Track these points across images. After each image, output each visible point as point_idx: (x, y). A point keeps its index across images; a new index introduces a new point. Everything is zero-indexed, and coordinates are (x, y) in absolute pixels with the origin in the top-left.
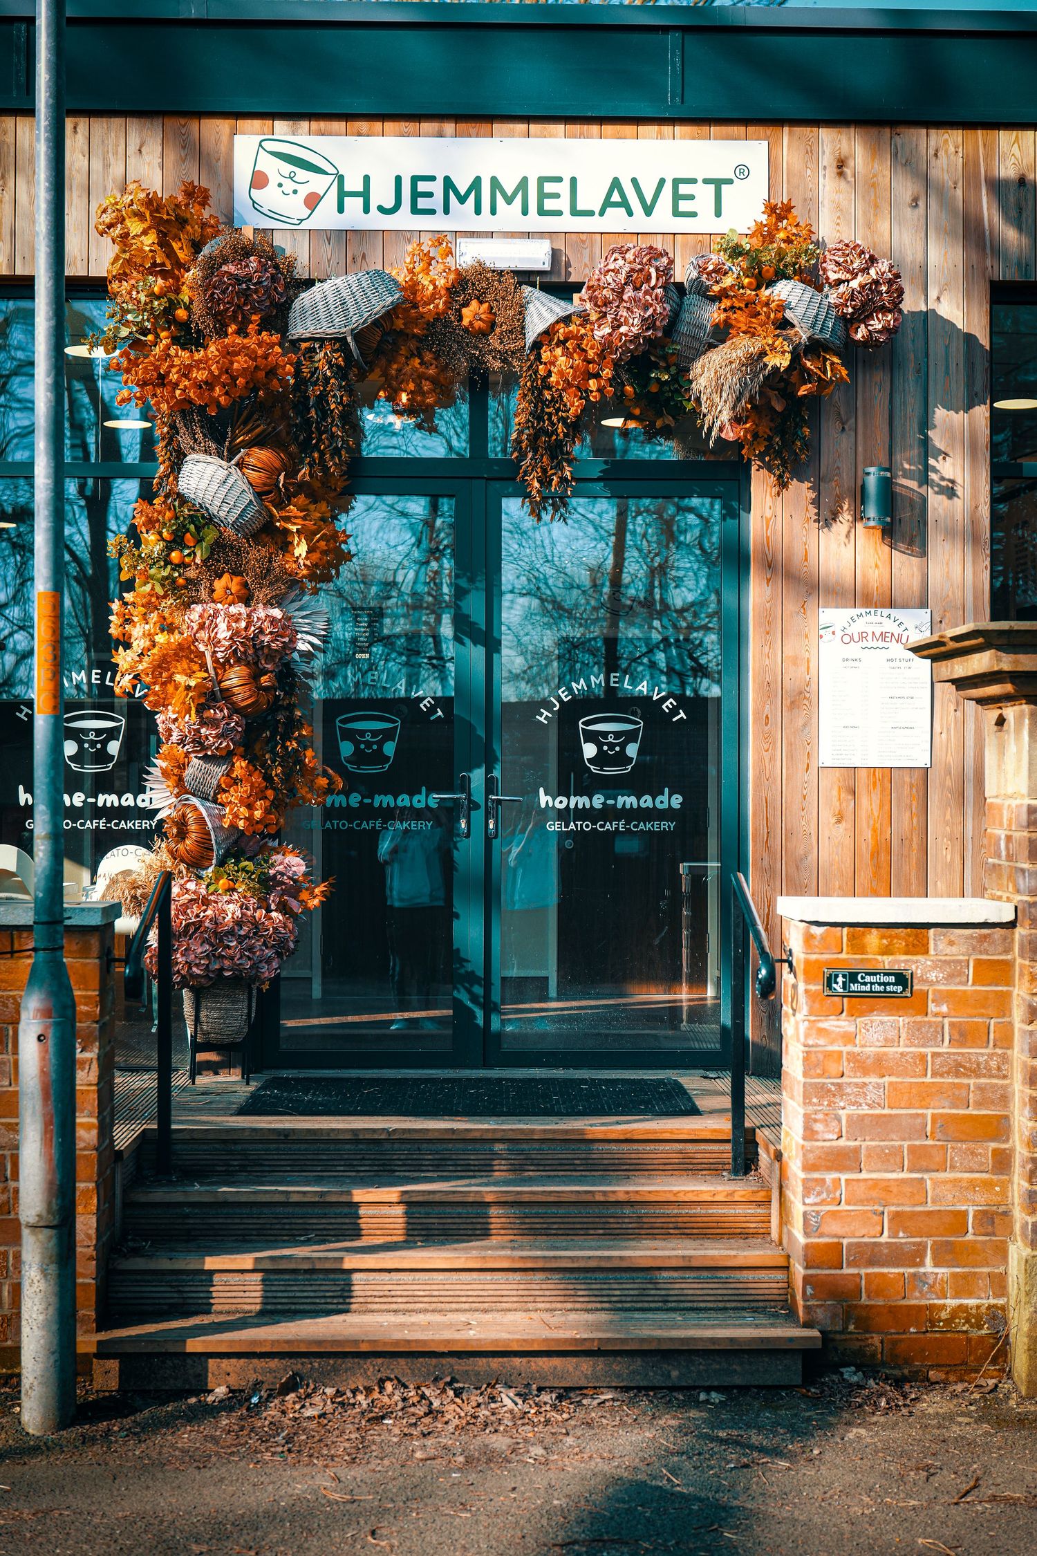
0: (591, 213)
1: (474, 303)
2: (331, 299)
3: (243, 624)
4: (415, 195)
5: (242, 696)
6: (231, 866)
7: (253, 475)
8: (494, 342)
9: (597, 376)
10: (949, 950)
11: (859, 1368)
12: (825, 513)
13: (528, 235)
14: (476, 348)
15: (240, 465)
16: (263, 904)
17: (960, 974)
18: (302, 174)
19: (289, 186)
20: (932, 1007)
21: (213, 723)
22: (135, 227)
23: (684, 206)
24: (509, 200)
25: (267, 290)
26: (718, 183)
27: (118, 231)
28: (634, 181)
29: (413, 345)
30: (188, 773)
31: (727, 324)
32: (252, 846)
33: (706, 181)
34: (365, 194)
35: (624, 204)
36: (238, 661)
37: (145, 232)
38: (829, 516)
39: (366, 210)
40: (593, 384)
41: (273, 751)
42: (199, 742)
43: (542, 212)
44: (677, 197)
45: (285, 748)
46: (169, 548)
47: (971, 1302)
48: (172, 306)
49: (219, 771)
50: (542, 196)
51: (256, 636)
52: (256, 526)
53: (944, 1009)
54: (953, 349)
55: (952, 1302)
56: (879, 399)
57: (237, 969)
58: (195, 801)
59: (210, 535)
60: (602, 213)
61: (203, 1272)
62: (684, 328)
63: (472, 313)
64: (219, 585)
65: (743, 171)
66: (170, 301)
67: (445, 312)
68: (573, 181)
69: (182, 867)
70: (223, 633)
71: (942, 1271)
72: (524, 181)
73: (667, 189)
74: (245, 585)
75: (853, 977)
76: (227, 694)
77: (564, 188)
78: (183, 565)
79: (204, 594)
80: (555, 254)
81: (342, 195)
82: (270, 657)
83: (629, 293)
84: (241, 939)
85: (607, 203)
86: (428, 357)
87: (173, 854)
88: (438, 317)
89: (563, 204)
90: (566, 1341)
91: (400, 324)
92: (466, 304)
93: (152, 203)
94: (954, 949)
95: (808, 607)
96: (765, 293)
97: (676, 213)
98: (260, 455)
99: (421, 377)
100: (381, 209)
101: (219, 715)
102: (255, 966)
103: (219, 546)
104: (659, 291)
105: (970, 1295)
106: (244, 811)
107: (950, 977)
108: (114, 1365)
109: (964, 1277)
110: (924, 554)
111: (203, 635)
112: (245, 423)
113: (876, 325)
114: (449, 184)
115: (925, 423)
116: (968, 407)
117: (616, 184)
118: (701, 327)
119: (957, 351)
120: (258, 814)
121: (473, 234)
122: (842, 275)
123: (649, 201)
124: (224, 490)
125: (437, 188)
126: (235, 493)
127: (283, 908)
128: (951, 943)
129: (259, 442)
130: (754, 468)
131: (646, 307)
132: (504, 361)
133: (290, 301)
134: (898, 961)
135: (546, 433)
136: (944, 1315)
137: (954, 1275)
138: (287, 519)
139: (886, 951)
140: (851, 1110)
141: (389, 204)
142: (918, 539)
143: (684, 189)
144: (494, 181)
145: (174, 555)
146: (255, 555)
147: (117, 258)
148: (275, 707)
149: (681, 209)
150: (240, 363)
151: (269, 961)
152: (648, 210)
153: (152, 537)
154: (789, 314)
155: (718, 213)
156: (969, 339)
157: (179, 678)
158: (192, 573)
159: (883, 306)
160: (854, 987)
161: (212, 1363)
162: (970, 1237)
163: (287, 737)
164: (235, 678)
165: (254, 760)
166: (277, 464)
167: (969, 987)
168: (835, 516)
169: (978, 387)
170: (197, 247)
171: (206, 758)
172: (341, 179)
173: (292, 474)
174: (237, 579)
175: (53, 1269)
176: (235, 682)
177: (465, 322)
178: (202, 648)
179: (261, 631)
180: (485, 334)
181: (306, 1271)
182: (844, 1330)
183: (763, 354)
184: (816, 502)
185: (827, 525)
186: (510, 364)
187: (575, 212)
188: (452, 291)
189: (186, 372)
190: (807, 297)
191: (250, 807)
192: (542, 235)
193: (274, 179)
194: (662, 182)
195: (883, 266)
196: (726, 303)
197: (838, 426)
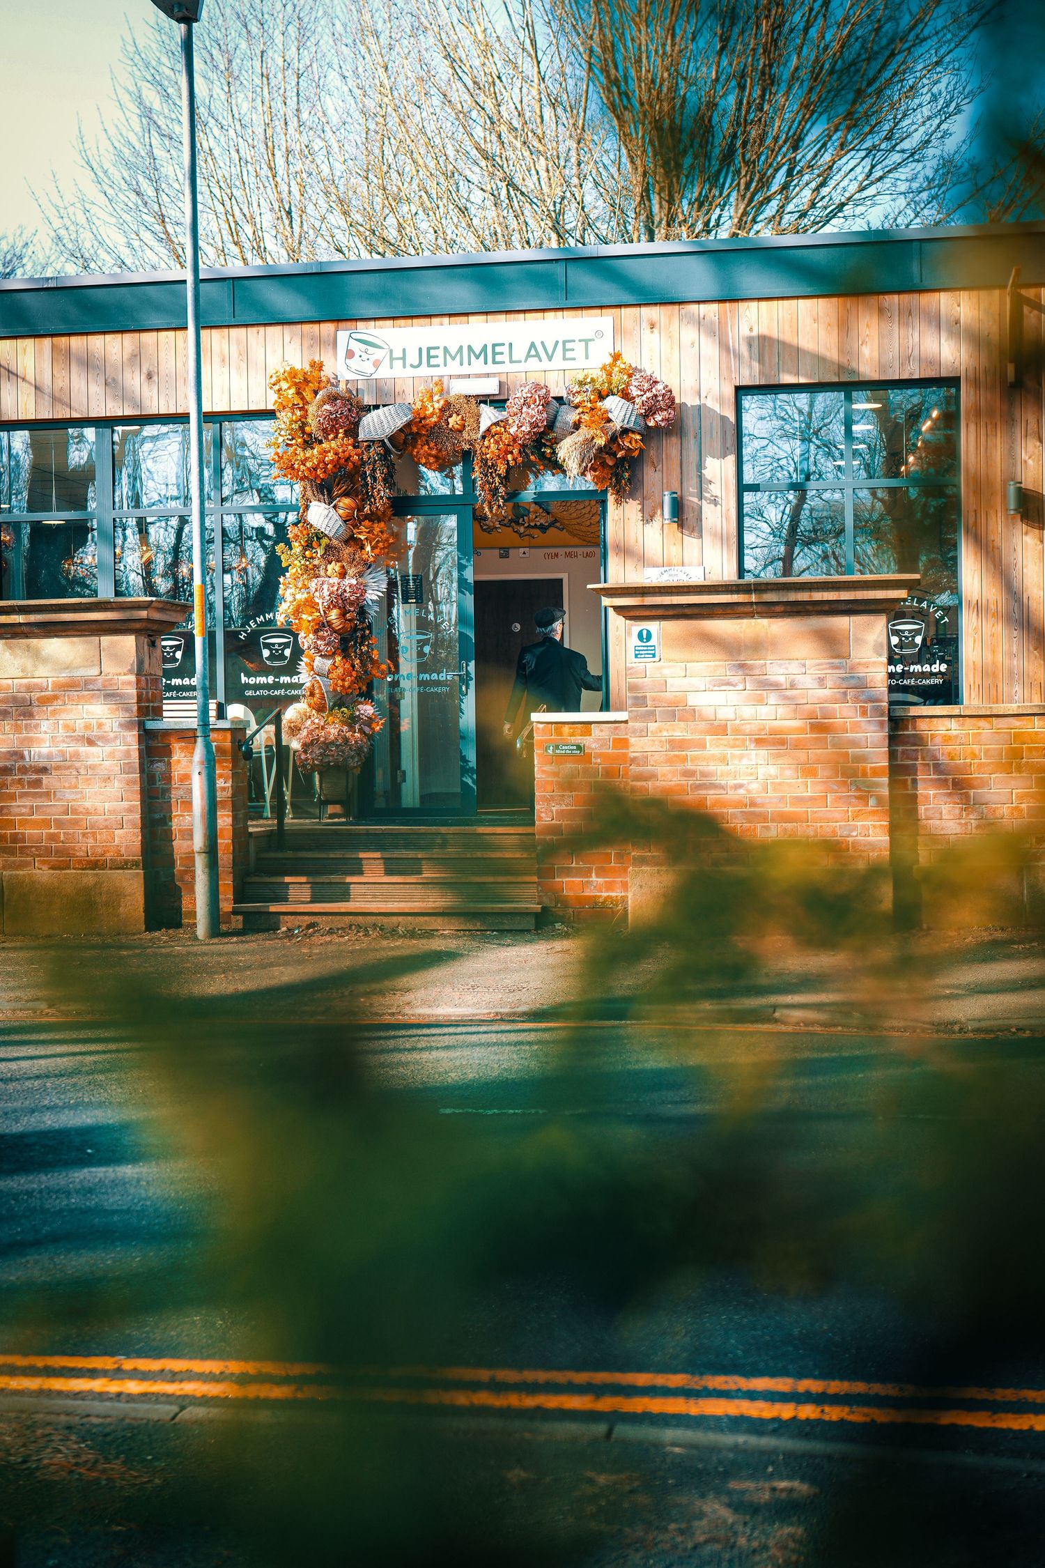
0: (520, 362)
1: (454, 415)
2: (376, 420)
3: (335, 588)
4: (429, 357)
5: (337, 624)
6: (336, 710)
7: (341, 512)
8: (465, 435)
9: (511, 453)
10: (601, 734)
11: (563, 923)
12: (647, 516)
13: (488, 375)
14: (456, 438)
15: (335, 507)
16: (352, 728)
17: (606, 744)
18: (371, 350)
19: (365, 356)
20: (593, 760)
21: (323, 638)
22: (284, 385)
23: (569, 355)
24: (477, 357)
25: (347, 417)
26: (587, 341)
27: (276, 387)
28: (542, 343)
29: (424, 439)
30: (316, 664)
31: (580, 421)
32: (348, 700)
33: (580, 341)
34: (404, 358)
35: (537, 355)
36: (335, 607)
37: (289, 388)
38: (649, 518)
39: (404, 367)
40: (510, 457)
41: (355, 652)
42: (317, 648)
43: (494, 362)
44: (565, 350)
45: (361, 650)
46: (305, 549)
47: (613, 894)
48: (304, 424)
49: (329, 663)
50: (494, 354)
51: (342, 594)
52: (345, 537)
53: (599, 761)
54: (714, 424)
55: (605, 894)
56: (674, 452)
57: (336, 761)
58: (318, 678)
59: (325, 541)
60: (526, 361)
61: (284, 883)
62: (558, 424)
63: (454, 421)
64: (330, 567)
65: (600, 334)
66: (303, 423)
67: (439, 421)
68: (511, 345)
69: (314, 712)
70: (326, 593)
71: (599, 880)
72: (485, 346)
73: (560, 346)
74: (343, 567)
75: (557, 747)
76: (329, 624)
77: (505, 349)
78: (312, 558)
79: (322, 573)
80: (501, 384)
81: (392, 359)
82: (351, 604)
83: (525, 409)
84: (337, 746)
85: (528, 356)
86: (432, 445)
87: (310, 705)
88: (435, 424)
89: (505, 357)
90: (429, 908)
91: (415, 429)
92: (451, 416)
93: (293, 374)
94: (603, 733)
95: (638, 567)
96: (599, 404)
97: (565, 359)
98: (346, 501)
99: (430, 455)
100: (412, 366)
101: (326, 634)
102: (345, 760)
103: (328, 548)
104: (541, 407)
105: (613, 890)
106: (340, 682)
107: (601, 746)
108: (240, 918)
109: (610, 882)
110: (701, 537)
111: (317, 594)
112: (338, 485)
113: (658, 418)
114: (446, 349)
115: (700, 466)
116: (724, 456)
117: (533, 345)
118: (567, 423)
119: (717, 424)
120: (346, 684)
121: (459, 377)
122: (639, 393)
123: (550, 353)
124: (327, 520)
125: (440, 353)
126: (332, 521)
127: (361, 731)
128: (602, 731)
129: (346, 494)
130: (609, 494)
131: (532, 417)
132: (471, 444)
133: (360, 419)
134: (578, 739)
135: (489, 483)
136: (601, 900)
137: (606, 882)
138: (359, 533)
139: (572, 735)
140: (557, 807)
141: (416, 363)
142: (696, 529)
143: (568, 346)
144: (469, 347)
145: (307, 553)
146: (347, 551)
147: (276, 402)
148: (355, 629)
149: (567, 356)
150: (330, 456)
151: (353, 757)
152: (550, 358)
153: (297, 544)
154: (610, 415)
155: (587, 357)
156: (723, 418)
157: (304, 617)
158: (316, 562)
159: (661, 408)
160: (558, 751)
161: (282, 917)
162: (612, 864)
163: (362, 644)
164: (334, 615)
165: (346, 656)
166: (353, 505)
167: (610, 751)
168: (652, 518)
169: (728, 445)
170: (316, 393)
171: (321, 656)
172: (391, 351)
173: (360, 509)
174: (339, 564)
175: (207, 870)
176: (333, 617)
177: (450, 426)
178: (317, 600)
179: (345, 591)
180: (460, 431)
181: (328, 883)
182: (556, 907)
183: (593, 438)
184: (642, 510)
185: (648, 522)
186: (474, 446)
187: (511, 361)
188: (442, 410)
189: (303, 463)
190: (621, 404)
191: (343, 680)
192: (494, 375)
193: (357, 353)
194: (557, 342)
195: (660, 387)
196: (580, 410)
197: (653, 469)
